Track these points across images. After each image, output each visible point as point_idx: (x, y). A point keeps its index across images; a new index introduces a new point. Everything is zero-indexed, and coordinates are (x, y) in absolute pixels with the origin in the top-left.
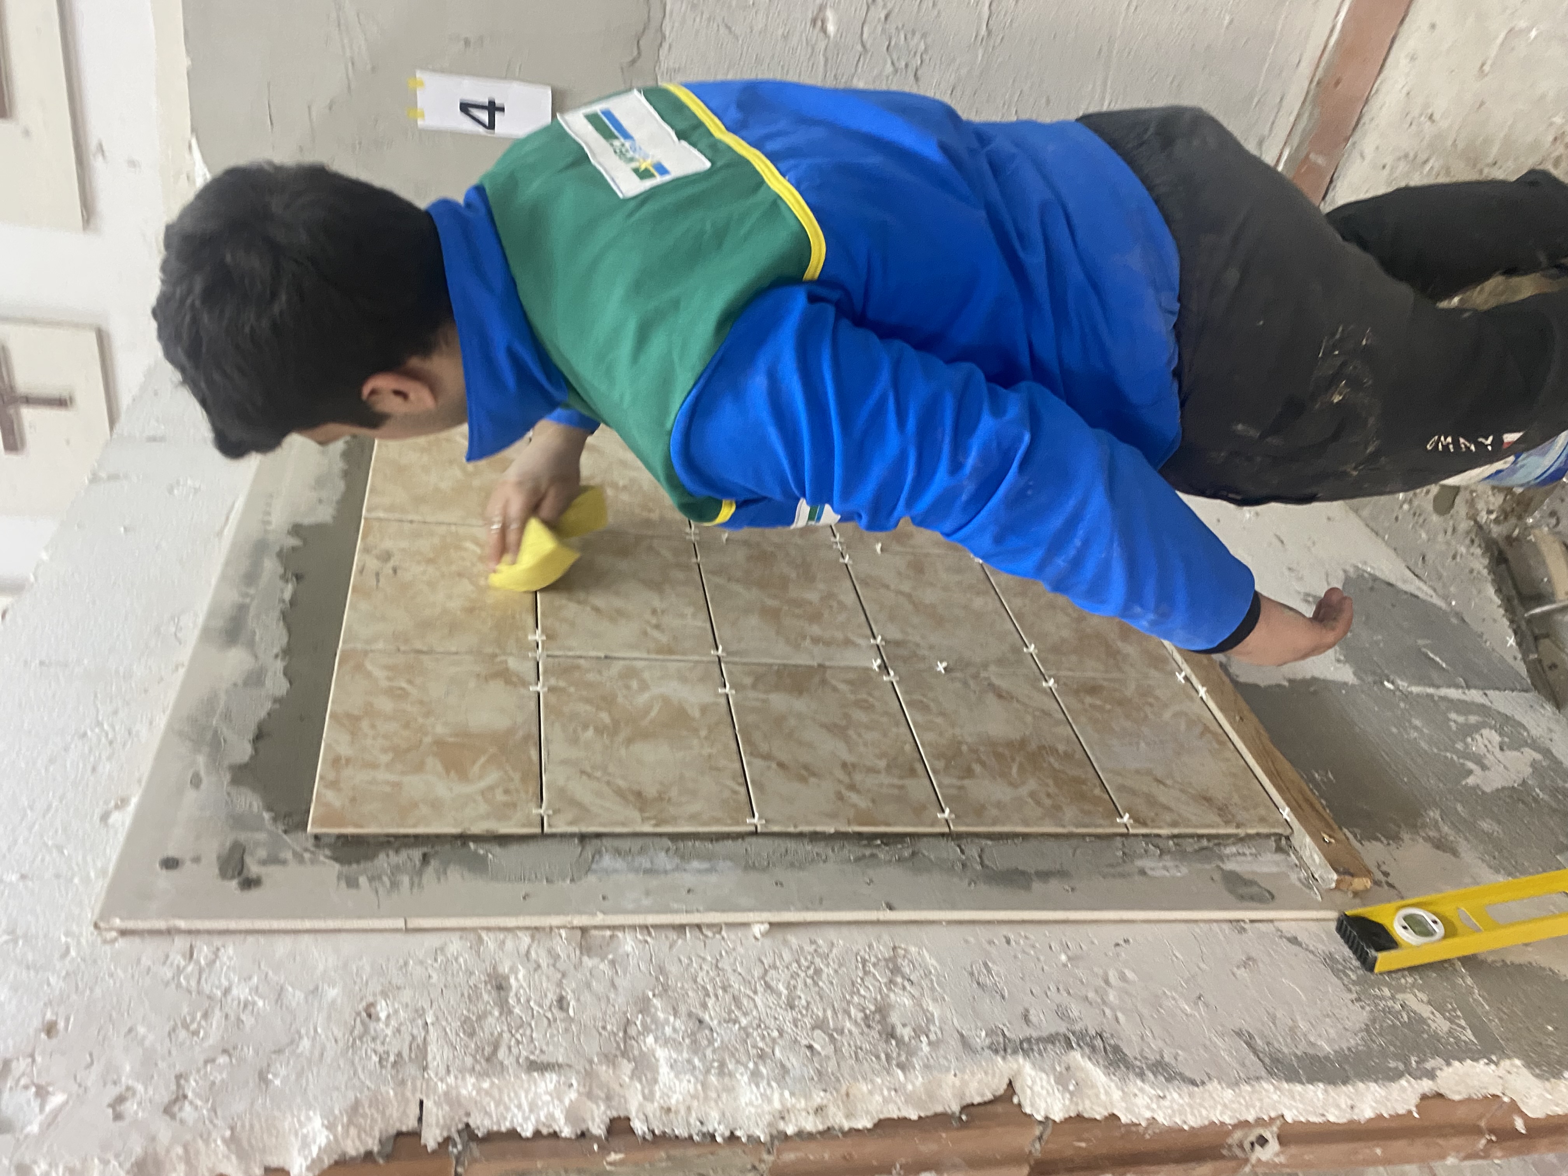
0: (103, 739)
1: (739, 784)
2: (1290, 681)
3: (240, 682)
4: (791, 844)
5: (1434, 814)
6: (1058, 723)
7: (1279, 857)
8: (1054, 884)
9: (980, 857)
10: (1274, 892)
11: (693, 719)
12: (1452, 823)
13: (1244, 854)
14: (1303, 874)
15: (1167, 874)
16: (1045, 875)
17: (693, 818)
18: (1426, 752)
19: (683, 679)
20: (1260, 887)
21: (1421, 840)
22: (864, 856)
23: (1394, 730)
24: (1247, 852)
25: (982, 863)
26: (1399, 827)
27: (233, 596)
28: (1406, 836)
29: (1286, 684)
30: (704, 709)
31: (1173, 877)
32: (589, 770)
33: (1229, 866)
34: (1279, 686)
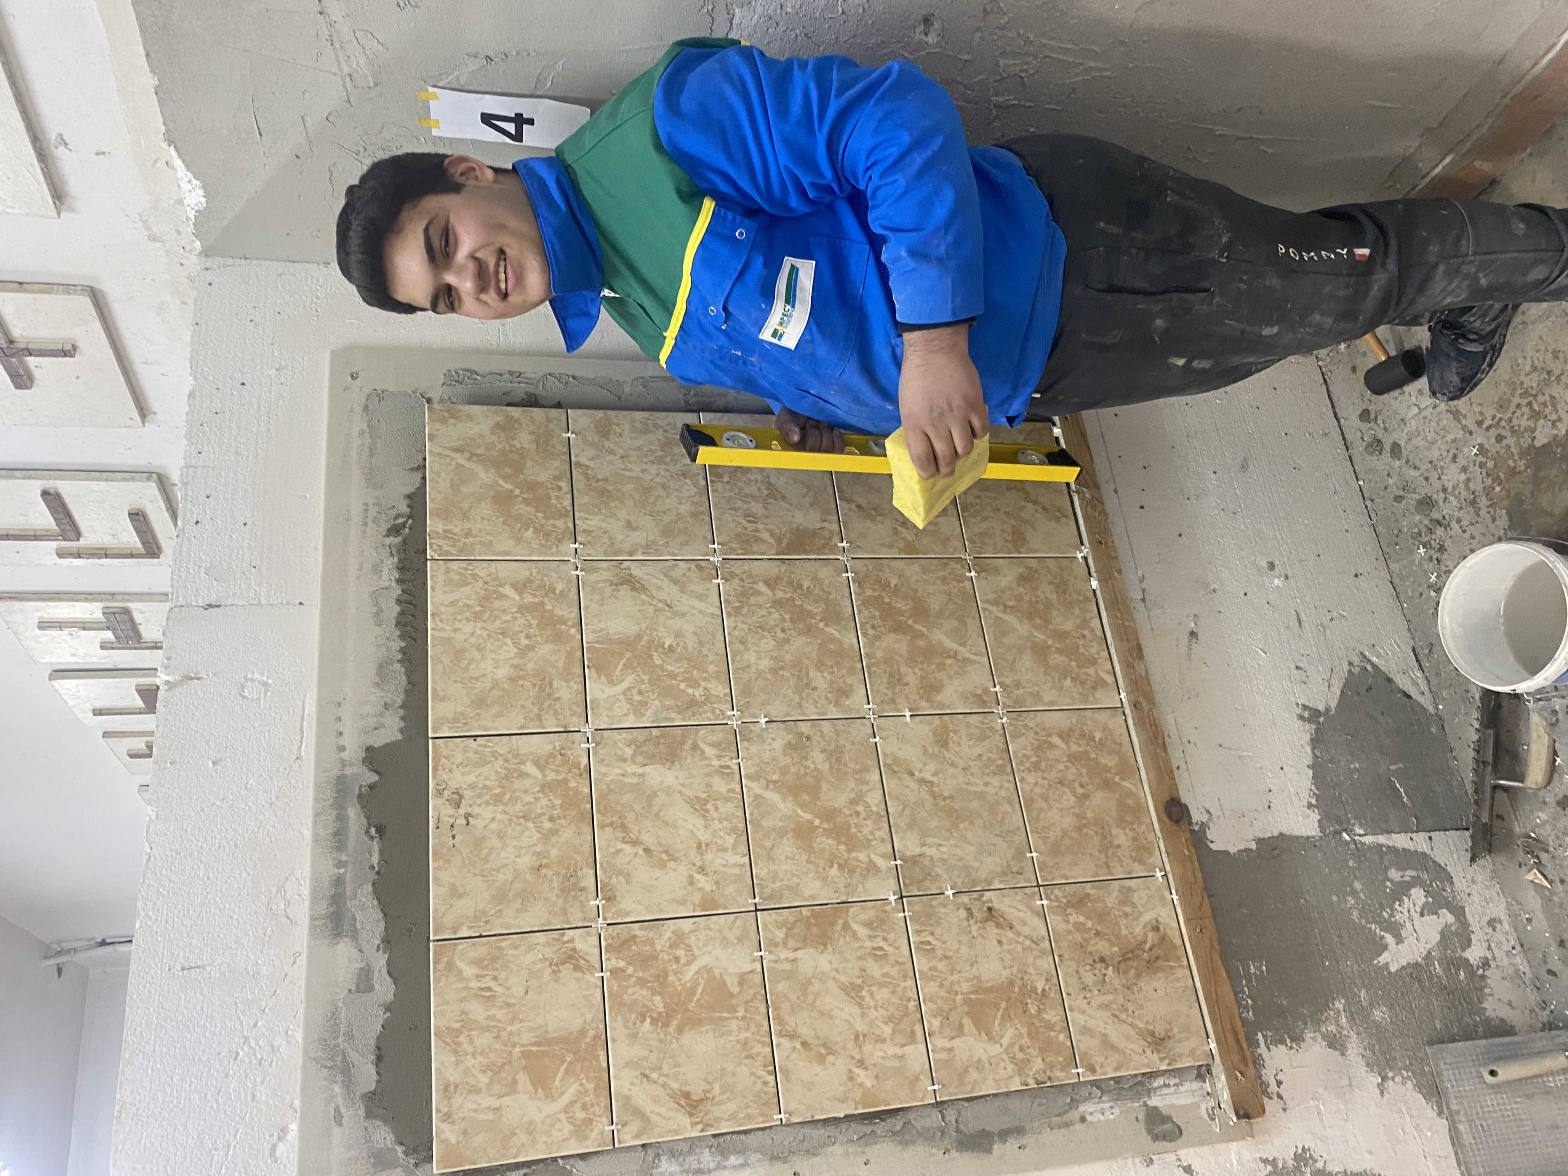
0: (254, 1061)
1: (769, 1073)
2: (1259, 841)
3: (353, 988)
4: (807, 1130)
5: (1339, 1005)
6: (1043, 952)
7: (1196, 1085)
8: (1012, 1144)
9: (956, 1121)
10: (1183, 1128)
11: (732, 996)
12: (1351, 1014)
13: (1169, 1086)
14: (1212, 1103)
15: (1102, 1118)
16: (1004, 1135)
17: (733, 1117)
18: (1354, 922)
19: (725, 942)
20: (1173, 1122)
21: (1319, 1039)
22: (865, 1134)
23: (1335, 898)
24: (1172, 1083)
25: (958, 1130)
26: (1306, 1024)
27: (329, 870)
28: (1308, 1035)
29: (1253, 846)
30: (742, 980)
31: (1107, 1121)
32: (647, 1072)
33: (1155, 1101)
34: (1247, 850)
